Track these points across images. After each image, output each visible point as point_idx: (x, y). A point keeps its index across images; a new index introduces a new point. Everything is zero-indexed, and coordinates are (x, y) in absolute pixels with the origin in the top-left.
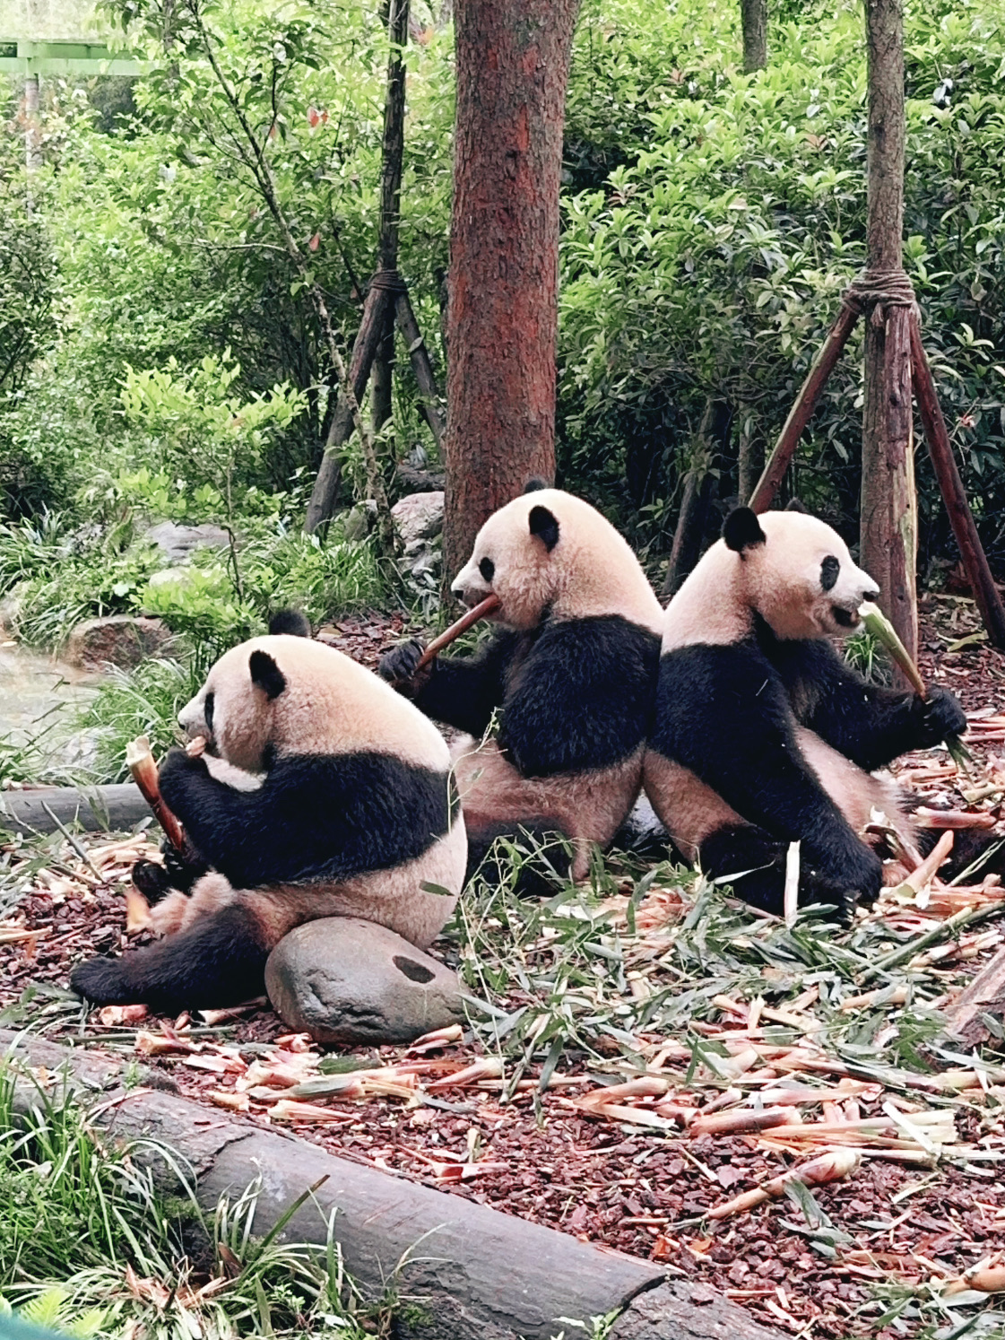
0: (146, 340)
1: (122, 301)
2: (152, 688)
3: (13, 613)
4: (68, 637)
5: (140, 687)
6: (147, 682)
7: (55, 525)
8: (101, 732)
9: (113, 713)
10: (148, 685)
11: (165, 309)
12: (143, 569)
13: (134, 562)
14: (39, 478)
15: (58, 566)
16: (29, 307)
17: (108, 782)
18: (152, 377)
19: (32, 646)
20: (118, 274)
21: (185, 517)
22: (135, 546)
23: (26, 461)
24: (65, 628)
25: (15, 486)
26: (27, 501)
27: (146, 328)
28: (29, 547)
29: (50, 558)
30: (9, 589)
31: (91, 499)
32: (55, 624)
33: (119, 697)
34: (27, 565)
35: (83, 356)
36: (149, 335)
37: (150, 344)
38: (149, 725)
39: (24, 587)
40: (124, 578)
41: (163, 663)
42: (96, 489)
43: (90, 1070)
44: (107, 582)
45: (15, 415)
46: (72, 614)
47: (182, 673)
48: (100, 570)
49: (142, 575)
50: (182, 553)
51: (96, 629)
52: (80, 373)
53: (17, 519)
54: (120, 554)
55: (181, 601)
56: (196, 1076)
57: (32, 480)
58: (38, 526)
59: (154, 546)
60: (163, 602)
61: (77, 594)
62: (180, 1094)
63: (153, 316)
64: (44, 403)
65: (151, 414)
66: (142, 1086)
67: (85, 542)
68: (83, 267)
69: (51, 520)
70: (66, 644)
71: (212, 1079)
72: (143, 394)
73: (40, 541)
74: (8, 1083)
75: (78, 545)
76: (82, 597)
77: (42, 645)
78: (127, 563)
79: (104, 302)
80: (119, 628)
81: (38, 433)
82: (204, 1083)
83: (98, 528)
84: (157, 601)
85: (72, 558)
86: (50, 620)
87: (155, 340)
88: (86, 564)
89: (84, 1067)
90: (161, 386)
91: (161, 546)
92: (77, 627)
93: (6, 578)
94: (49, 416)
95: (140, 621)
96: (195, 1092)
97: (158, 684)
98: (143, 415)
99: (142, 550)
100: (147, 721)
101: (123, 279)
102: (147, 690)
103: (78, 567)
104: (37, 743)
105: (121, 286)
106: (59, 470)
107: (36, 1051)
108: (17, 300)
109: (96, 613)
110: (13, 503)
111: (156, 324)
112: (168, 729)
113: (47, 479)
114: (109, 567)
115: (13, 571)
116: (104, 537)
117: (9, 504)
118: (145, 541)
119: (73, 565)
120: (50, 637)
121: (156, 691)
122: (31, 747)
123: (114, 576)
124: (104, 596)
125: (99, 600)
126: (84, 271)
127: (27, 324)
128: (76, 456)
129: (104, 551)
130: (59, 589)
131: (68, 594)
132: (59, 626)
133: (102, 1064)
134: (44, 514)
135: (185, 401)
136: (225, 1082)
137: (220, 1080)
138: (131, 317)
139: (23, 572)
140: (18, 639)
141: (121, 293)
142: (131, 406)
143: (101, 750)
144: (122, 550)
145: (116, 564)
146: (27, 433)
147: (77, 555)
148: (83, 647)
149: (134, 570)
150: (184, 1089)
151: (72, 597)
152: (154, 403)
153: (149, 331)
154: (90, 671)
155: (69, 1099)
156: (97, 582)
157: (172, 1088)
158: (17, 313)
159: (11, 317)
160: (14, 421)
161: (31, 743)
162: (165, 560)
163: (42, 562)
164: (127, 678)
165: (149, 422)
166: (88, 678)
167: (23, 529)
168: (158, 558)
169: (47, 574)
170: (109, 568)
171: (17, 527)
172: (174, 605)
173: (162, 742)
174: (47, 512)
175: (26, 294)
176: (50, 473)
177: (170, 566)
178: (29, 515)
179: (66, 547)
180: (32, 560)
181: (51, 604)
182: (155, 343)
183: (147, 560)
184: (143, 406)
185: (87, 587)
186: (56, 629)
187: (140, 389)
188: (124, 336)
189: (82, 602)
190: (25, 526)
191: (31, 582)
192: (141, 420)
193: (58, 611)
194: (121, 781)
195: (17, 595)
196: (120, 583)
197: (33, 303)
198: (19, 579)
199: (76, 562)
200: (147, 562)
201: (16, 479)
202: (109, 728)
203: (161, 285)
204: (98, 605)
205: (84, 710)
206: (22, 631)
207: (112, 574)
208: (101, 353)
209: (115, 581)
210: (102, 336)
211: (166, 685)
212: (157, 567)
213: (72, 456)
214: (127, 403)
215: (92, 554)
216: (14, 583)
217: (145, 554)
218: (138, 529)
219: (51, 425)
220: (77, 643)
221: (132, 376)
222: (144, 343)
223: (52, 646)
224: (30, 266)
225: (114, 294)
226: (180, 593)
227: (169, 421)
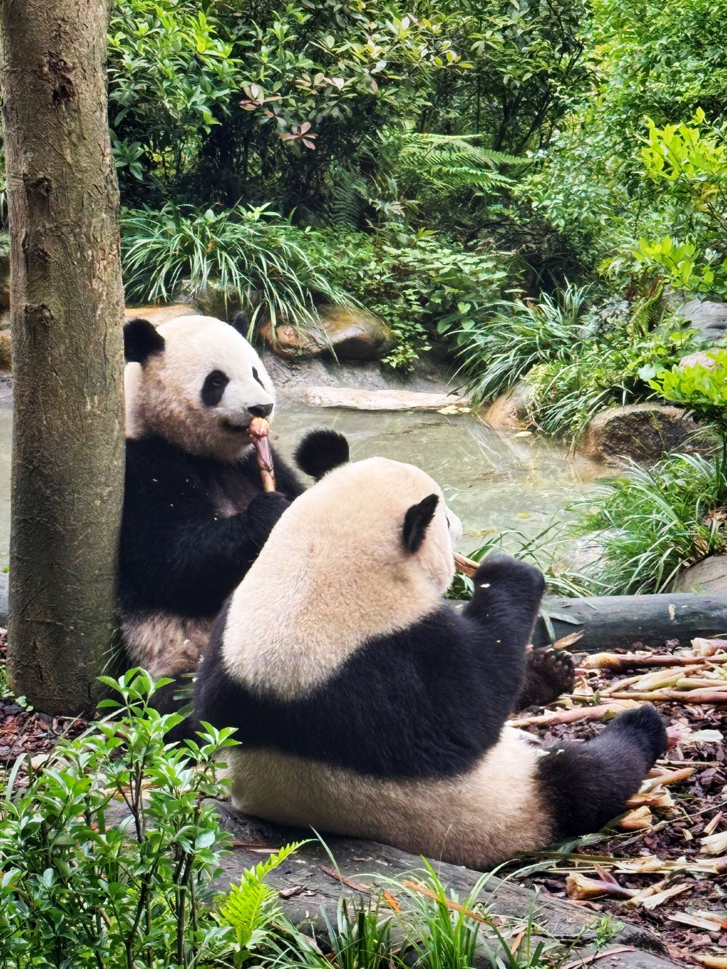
0: (683, 90)
1: (657, 46)
2: (672, 487)
3: (528, 400)
4: (587, 427)
5: (658, 486)
6: (667, 480)
7: (577, 301)
8: (612, 536)
9: (627, 514)
10: (667, 484)
11: (707, 54)
12: (673, 351)
13: (662, 343)
14: (564, 248)
15: (579, 346)
16: (557, 55)
17: (618, 592)
18: (677, 133)
19: (549, 436)
20: (654, 17)
21: (712, 292)
22: (665, 325)
23: (548, 229)
24: (584, 417)
25: (538, 257)
26: (550, 273)
27: (684, 77)
28: (548, 325)
29: (570, 338)
30: (524, 372)
31: (617, 270)
32: (573, 412)
33: (635, 497)
34: (545, 346)
35: (613, 110)
36: (687, 84)
37: (687, 95)
38: (666, 528)
39: (541, 370)
40: (651, 361)
41: (687, 459)
42: (623, 260)
43: (564, 921)
44: (632, 365)
45: (538, 178)
46: (591, 402)
47: (707, 469)
48: (625, 352)
49: (672, 358)
50: (718, 333)
51: (618, 418)
52: (610, 129)
53: (536, 295)
54: (648, 334)
55: (706, 389)
56: (689, 935)
57: (557, 251)
58: (558, 302)
59: (686, 325)
60: (686, 388)
61: (598, 378)
62: (667, 954)
63: (692, 63)
64: (568, 163)
65: (675, 175)
66: (622, 942)
67: (609, 320)
68: (615, 9)
69: (573, 296)
70: (585, 436)
71: (706, 939)
72: (666, 152)
73: (560, 318)
74: (469, 931)
75: (602, 324)
76: (603, 382)
77: (559, 436)
78: (655, 343)
79: (637, 48)
80: (645, 418)
81: (561, 197)
82: (697, 943)
83: (624, 306)
84: (679, 388)
85: (595, 339)
86: (569, 408)
87: (692, 90)
88: (610, 346)
89: (558, 918)
90: (687, 143)
91: (695, 326)
92: (598, 416)
93: (522, 361)
94: (574, 179)
95: (666, 410)
96: (686, 952)
97: (680, 482)
98: (666, 176)
99: (673, 329)
100: (664, 525)
101: (661, 22)
102: (666, 489)
103: (600, 349)
104: (531, 548)
105: (657, 30)
106: (587, 239)
107: (506, 897)
108: (543, 49)
109: (619, 401)
110: (535, 277)
111: (696, 72)
112: (687, 534)
113: (573, 249)
114: (635, 347)
115: (529, 353)
116: (630, 314)
117: (530, 277)
118: (675, 319)
119: (595, 347)
120: (567, 427)
121: (677, 490)
122: (525, 552)
123: (640, 359)
124: (629, 381)
125: (622, 387)
126: (616, 13)
127: (553, 76)
128: (603, 223)
129: (629, 330)
130: (578, 373)
131: (589, 379)
132: (578, 415)
133: (578, 915)
134: (565, 288)
135: (713, 160)
136: (720, 943)
137: (715, 941)
138: (669, 63)
139: (540, 353)
140: (533, 429)
141: (656, 38)
142: (653, 165)
143: (612, 556)
144: (651, 328)
145: (643, 344)
146: (549, 198)
147: (599, 336)
148: (603, 439)
149: (662, 352)
150: (673, 949)
151: (592, 383)
152: (679, 161)
153: (688, 80)
154: (611, 465)
155: (538, 953)
156: (621, 365)
157: (657, 948)
158: (544, 63)
159: (538, 67)
160: (535, 185)
161: (525, 548)
162: (699, 340)
163: (562, 343)
164: (645, 475)
165: (672, 184)
166: (608, 473)
167: (541, 306)
168: (691, 337)
169: (567, 356)
170: (634, 350)
171: (536, 303)
172: (698, 393)
173: (680, 549)
174: (569, 286)
175: (554, 41)
176: (576, 241)
177: (704, 348)
178: (548, 291)
179: (589, 327)
180: (550, 340)
181: (570, 390)
182: (692, 93)
183: (678, 340)
184: (667, 165)
185: (610, 371)
186: (575, 418)
187: (662, 146)
188: (658, 87)
189: (604, 388)
190: (543, 301)
191: (549, 366)
192: (663, 181)
193: (577, 397)
194: (632, 591)
195: (533, 380)
196: (647, 366)
197: (562, 51)
198: (536, 361)
199: (598, 343)
200: (678, 343)
201: (539, 249)
202: (622, 531)
203: (703, 28)
204: (622, 390)
205: (595, 511)
206: (538, 420)
207: (637, 356)
208: (633, 106)
209: (642, 364)
210: (636, 88)
211: (688, 483)
212: (688, 349)
213: (598, 223)
214: (648, 161)
215: (618, 334)
216: (530, 366)
217: (676, 334)
218: (671, 305)
219: (575, 189)
220: (597, 434)
221: (654, 131)
222: (680, 94)
223: (569, 437)
224: (561, 9)
225: (649, 39)
226: (706, 379)
227: (695, 182)
